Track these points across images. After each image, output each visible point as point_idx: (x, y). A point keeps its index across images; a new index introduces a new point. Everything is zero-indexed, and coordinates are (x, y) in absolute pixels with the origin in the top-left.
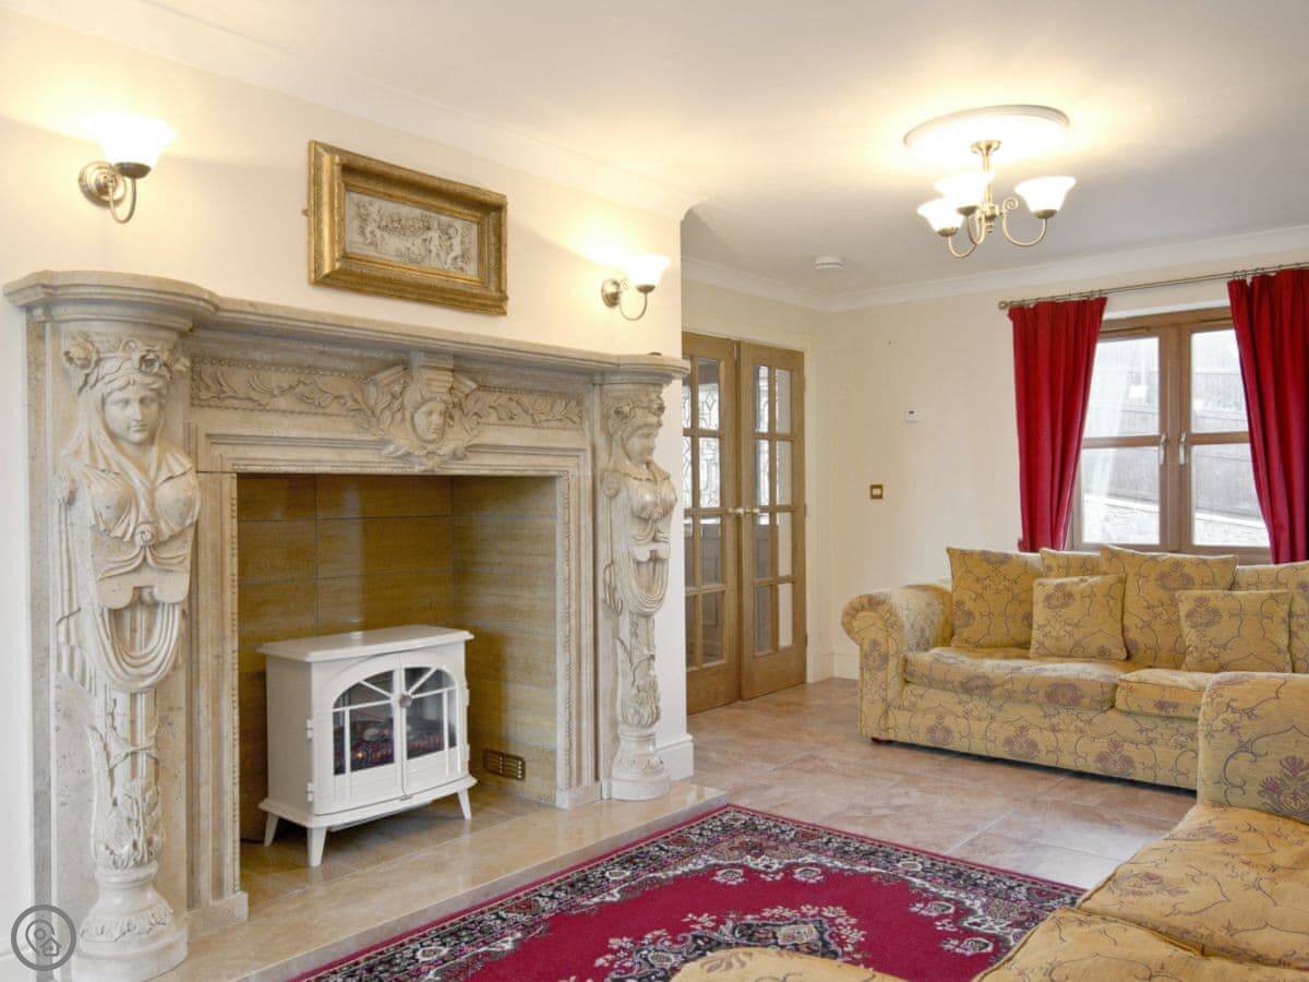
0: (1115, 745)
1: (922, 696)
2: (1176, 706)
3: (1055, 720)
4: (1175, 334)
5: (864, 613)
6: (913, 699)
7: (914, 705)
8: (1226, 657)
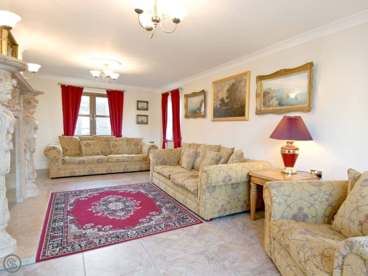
0: (109, 168)
1: (67, 166)
2: (119, 160)
3: (98, 166)
4: (93, 97)
5: (52, 151)
6: (65, 167)
7: (66, 169)
8: (119, 152)
